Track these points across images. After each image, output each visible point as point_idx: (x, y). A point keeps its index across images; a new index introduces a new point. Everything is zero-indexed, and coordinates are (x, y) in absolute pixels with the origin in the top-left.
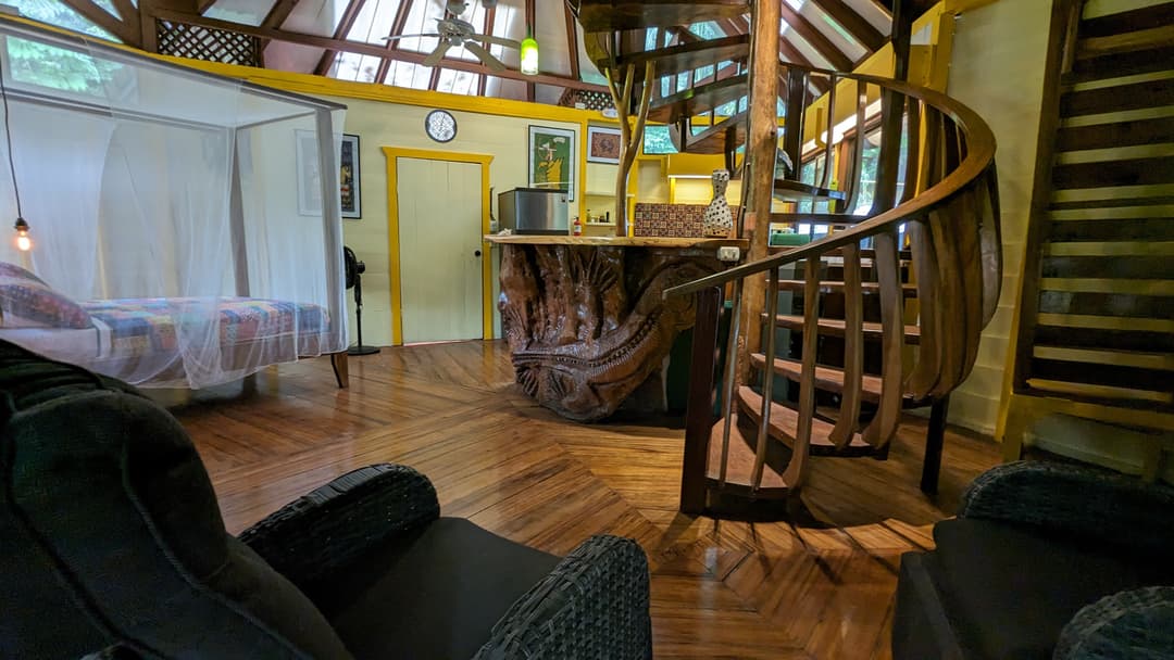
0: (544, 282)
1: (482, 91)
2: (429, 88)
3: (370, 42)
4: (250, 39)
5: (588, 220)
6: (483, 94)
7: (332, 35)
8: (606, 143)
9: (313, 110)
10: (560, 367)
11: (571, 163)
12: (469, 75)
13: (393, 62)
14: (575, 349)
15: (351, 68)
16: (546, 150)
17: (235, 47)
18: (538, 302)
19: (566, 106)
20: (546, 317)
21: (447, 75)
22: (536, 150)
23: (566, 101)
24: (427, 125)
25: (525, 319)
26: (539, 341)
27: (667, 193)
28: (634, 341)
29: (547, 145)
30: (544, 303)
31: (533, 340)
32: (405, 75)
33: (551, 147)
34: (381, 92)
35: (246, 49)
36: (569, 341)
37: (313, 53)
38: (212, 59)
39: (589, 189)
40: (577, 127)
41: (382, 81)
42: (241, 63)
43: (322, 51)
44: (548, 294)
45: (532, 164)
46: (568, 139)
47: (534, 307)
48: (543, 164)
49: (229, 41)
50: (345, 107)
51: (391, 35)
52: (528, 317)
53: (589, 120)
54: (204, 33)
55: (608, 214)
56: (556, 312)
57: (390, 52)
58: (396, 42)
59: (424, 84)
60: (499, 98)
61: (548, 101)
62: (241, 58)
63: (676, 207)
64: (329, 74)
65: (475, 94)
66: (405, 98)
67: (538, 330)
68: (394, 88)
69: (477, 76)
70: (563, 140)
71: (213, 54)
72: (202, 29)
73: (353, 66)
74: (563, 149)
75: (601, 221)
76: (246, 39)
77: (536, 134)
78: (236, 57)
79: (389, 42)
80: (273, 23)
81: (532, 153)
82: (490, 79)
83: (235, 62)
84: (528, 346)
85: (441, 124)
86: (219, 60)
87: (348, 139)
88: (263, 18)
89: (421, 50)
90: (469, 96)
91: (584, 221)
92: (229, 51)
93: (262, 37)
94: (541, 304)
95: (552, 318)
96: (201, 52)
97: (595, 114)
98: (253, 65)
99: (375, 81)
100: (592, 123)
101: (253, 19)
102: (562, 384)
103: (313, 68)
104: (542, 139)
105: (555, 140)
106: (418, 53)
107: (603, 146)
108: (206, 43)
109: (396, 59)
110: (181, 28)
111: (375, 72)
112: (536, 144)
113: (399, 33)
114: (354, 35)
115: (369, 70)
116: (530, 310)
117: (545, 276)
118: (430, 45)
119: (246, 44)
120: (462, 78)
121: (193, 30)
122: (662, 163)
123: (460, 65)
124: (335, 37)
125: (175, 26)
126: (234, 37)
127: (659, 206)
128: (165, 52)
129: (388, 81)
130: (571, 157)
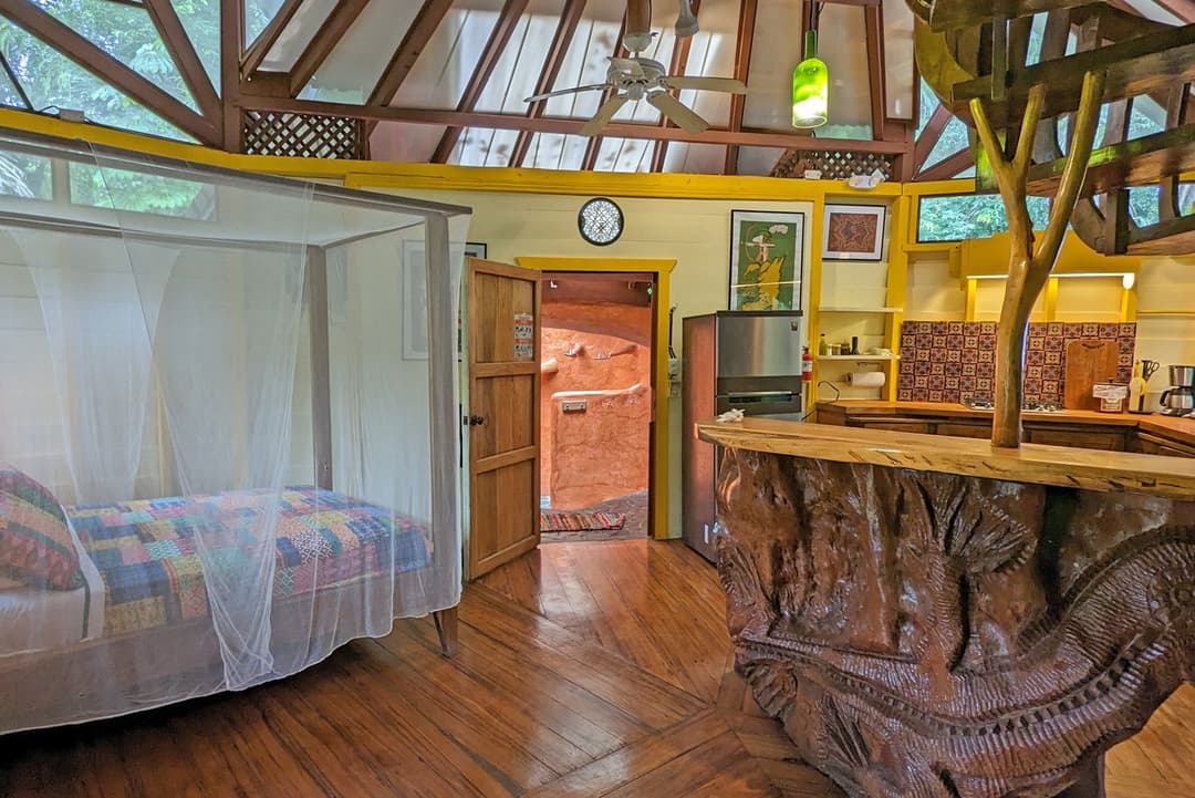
0: (810, 515)
1: (657, 166)
2: (583, 168)
3: (505, 110)
4: (353, 124)
5: (822, 352)
6: (659, 169)
7: (455, 105)
8: (853, 229)
9: (421, 218)
10: (853, 700)
11: (797, 263)
12: (641, 144)
13: (536, 134)
14: (894, 676)
15: (478, 149)
16: (757, 246)
17: (334, 136)
18: (796, 547)
19: (785, 176)
20: (810, 576)
21: (610, 145)
22: (742, 247)
23: (786, 170)
24: (581, 222)
25: (768, 576)
26: (793, 620)
27: (965, 304)
28: (1067, 700)
29: (759, 239)
30: (807, 549)
31: (782, 615)
32: (550, 153)
33: (765, 241)
34: (518, 179)
35: (347, 136)
36: (871, 651)
37: (432, 132)
38: (306, 154)
39: (824, 304)
40: (807, 208)
41: (519, 165)
42: (340, 156)
43: (441, 129)
44: (817, 536)
45: (735, 269)
46: (792, 227)
47: (787, 556)
48: (752, 268)
49: (327, 129)
50: (468, 211)
51: (536, 93)
52: (774, 573)
53: (827, 195)
54: (298, 120)
55: (855, 339)
56: (833, 570)
57: (533, 121)
58: (543, 103)
59: (574, 163)
60: (682, 172)
61: (757, 171)
62: (341, 149)
63: (979, 327)
64: (451, 161)
65: (647, 170)
66: (552, 185)
67: (791, 598)
68: (534, 171)
69: (652, 143)
70: (785, 230)
71: (306, 147)
72: (296, 115)
73: (481, 146)
74: (784, 241)
75: (844, 352)
76: (347, 124)
77: (742, 222)
78: (333, 149)
79: (533, 104)
80: (381, 98)
81: (736, 253)
82: (672, 145)
83: (334, 155)
84: (772, 628)
85: (601, 218)
86: (313, 154)
87: (472, 249)
88: (369, 94)
89: (576, 114)
90: (638, 174)
91: (817, 354)
92: (326, 142)
93: (368, 119)
94: (800, 551)
95: (823, 579)
96: (292, 146)
97: (835, 186)
98: (354, 157)
99: (510, 165)
100: (831, 199)
101: (358, 98)
102: (858, 735)
103: (429, 156)
104: (749, 229)
105: (772, 230)
106: (570, 119)
107: (847, 232)
108: (299, 133)
109: (541, 131)
110: (271, 118)
111: (509, 153)
112: (743, 238)
113: (548, 90)
114: (486, 103)
115: (502, 149)
116: (777, 560)
117: (813, 503)
118: (588, 106)
119: (347, 130)
120: (630, 149)
121: (285, 119)
122: (952, 255)
123: (631, 130)
124: (459, 109)
125: (265, 115)
126: (334, 123)
127: (947, 326)
128: (250, 151)
129: (527, 164)
130: (798, 255)
